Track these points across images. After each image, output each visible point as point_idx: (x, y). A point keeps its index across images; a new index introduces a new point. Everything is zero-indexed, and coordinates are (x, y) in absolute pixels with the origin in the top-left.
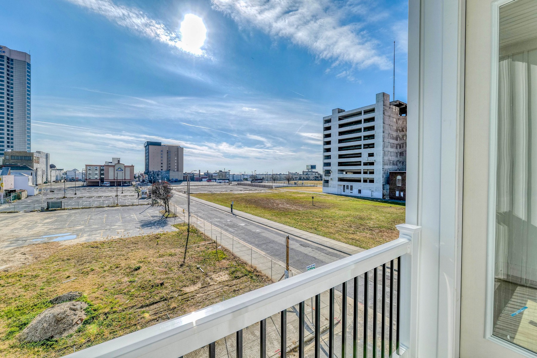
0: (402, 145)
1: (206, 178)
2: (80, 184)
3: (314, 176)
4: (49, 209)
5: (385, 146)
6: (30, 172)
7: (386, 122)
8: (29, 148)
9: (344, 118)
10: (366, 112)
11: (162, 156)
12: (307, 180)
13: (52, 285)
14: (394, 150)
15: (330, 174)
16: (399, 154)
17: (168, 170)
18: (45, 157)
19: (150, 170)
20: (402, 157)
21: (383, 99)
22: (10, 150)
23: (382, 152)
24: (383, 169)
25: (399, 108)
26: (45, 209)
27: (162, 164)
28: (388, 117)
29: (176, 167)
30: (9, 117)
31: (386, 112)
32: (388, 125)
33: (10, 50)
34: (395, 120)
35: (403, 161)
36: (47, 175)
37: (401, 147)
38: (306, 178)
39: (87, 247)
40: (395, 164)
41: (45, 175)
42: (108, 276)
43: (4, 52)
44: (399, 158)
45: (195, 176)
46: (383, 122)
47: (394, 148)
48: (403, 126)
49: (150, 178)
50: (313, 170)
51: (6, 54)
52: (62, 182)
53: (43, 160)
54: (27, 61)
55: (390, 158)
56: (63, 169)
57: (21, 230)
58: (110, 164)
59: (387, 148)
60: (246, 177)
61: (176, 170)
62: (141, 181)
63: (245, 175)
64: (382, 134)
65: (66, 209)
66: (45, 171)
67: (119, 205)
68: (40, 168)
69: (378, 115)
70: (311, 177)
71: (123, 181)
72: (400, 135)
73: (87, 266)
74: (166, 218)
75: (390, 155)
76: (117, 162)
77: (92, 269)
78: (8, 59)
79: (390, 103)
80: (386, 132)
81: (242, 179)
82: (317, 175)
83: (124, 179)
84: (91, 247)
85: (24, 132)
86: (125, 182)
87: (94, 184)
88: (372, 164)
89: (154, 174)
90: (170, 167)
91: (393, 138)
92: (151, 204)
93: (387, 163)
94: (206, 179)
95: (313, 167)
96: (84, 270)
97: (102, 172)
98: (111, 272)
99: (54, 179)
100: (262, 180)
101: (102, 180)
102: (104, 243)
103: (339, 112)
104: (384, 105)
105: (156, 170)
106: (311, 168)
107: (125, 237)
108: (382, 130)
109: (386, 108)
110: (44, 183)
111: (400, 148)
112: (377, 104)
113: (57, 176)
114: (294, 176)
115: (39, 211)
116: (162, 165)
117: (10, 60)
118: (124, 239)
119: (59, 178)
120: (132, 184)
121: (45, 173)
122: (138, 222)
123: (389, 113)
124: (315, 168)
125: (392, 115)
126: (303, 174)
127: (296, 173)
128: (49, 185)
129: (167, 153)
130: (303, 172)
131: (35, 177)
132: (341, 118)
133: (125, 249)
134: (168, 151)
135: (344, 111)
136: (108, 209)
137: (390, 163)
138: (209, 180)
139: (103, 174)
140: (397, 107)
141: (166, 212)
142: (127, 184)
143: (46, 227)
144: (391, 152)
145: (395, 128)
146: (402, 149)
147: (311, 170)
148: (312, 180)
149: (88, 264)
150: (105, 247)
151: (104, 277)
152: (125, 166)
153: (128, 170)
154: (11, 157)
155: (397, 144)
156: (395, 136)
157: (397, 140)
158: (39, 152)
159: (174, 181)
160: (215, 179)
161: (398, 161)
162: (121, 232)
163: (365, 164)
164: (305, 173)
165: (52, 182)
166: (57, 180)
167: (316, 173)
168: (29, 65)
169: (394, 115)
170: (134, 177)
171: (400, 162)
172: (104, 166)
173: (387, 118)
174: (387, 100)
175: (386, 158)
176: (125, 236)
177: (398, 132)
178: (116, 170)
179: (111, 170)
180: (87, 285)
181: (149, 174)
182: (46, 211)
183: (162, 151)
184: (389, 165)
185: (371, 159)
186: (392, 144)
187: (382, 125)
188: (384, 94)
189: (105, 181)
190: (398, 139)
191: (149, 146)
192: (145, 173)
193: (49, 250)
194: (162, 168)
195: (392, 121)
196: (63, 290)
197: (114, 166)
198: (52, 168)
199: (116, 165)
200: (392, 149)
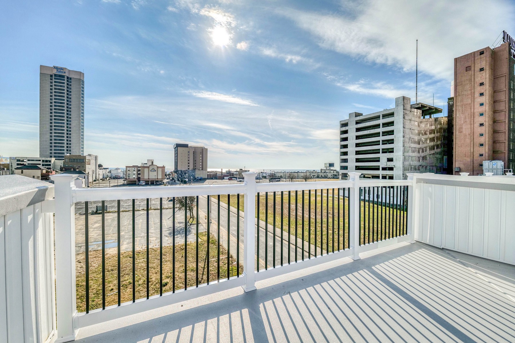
0: (424, 149)
1: (228, 176)
2: (121, 182)
3: (332, 174)
4: (98, 212)
5: (406, 151)
6: (83, 175)
7: (406, 127)
8: (83, 151)
9: (361, 122)
10: (384, 116)
11: (189, 156)
12: (325, 178)
13: (100, 298)
14: (416, 154)
15: (347, 178)
16: (421, 158)
17: (194, 169)
18: (95, 159)
19: (178, 169)
20: (425, 161)
21: (403, 103)
22: (68, 155)
23: (402, 157)
24: (403, 174)
25: (421, 111)
26: (95, 211)
27: (189, 163)
28: (409, 121)
29: (201, 166)
30: (68, 126)
31: (406, 116)
32: (409, 129)
33: (69, 71)
34: (416, 123)
35: (426, 165)
36: (96, 174)
37: (424, 150)
38: (324, 176)
39: (126, 257)
40: (417, 169)
41: (94, 174)
42: (142, 290)
43: (65, 73)
44: (421, 162)
45: (217, 175)
46: (403, 127)
47: (416, 152)
48: (426, 129)
49: (179, 176)
50: (332, 168)
51: (67, 74)
52: (107, 179)
53: (93, 162)
54: (81, 78)
55: (411, 162)
56: (108, 168)
57: (77, 235)
58: (145, 165)
59: (408, 153)
60: (264, 175)
61: (201, 169)
62: (171, 179)
63: (264, 173)
64: (402, 139)
65: (111, 212)
66: (95, 170)
67: (152, 209)
68: (91, 168)
69: (398, 119)
70: (329, 175)
71: (156, 180)
72: (422, 139)
73: (126, 279)
74: (191, 224)
75: (411, 160)
76: (151, 164)
77: (130, 282)
78: (68, 78)
79: (411, 105)
80: (407, 136)
81: (261, 177)
82: (335, 173)
83: (156, 178)
84: (129, 257)
85: (79, 138)
86: (157, 181)
87: (132, 183)
88: (391, 169)
89: (182, 173)
90: (196, 166)
91: (415, 142)
92: (178, 208)
93: (408, 168)
94: (227, 178)
95: (331, 165)
96: (124, 283)
97: (139, 172)
98: (144, 287)
99: (101, 177)
100: (280, 178)
101: (139, 179)
102: (139, 253)
103: (356, 116)
104: (404, 109)
105: (183, 169)
106: (329, 166)
107: (156, 247)
108: (402, 134)
109: (406, 112)
110: (94, 181)
111: (423, 152)
112: (396, 108)
113: (103, 175)
114: (311, 174)
115: (90, 214)
116: (189, 165)
117: (69, 79)
118: (155, 249)
119: (105, 176)
120: (163, 183)
121: (95, 173)
122: (167, 229)
123: (410, 117)
124: (333, 166)
125: (413, 119)
126: (321, 172)
127: (314, 171)
128: (97, 183)
129: (193, 153)
130: (321, 170)
131: (87, 180)
132: (358, 122)
133: (156, 261)
134: (194, 152)
135: (362, 115)
136: (143, 212)
137: (411, 168)
138: (230, 179)
139: (139, 174)
140: (419, 110)
141: (191, 218)
142: (159, 183)
143: (96, 233)
144: (412, 157)
145: (417, 132)
146: (425, 153)
147: (329, 168)
148: (330, 178)
149: (127, 276)
150: (140, 258)
151: (139, 292)
152: (158, 167)
153: (160, 170)
154: (70, 160)
155: (419, 149)
156: (417, 140)
157: (419, 144)
158: (90, 155)
159: (199, 179)
160: (236, 178)
161: (421, 165)
162: (153, 240)
163: (384, 169)
164: (323, 171)
165: (100, 179)
166: (103, 177)
167: (334, 171)
168: (83, 82)
169: (415, 118)
170: (165, 175)
171: (423, 167)
172: (140, 167)
173: (407, 123)
174: (407, 104)
175: (407, 163)
176: (155, 245)
177: (421, 135)
178: (150, 171)
179: (146, 170)
180: (126, 300)
181: (178, 173)
182: (95, 214)
183: (189, 152)
184: (410, 170)
185: (390, 164)
186: (413, 149)
187: (402, 129)
188: (404, 98)
189: (141, 180)
190: (421, 142)
191: (178, 147)
192: (174, 172)
193: (98, 259)
194: (189, 167)
195: (414, 125)
196: (108, 303)
197: (149, 167)
198: (99, 167)
199: (150, 166)
200: (414, 154)
